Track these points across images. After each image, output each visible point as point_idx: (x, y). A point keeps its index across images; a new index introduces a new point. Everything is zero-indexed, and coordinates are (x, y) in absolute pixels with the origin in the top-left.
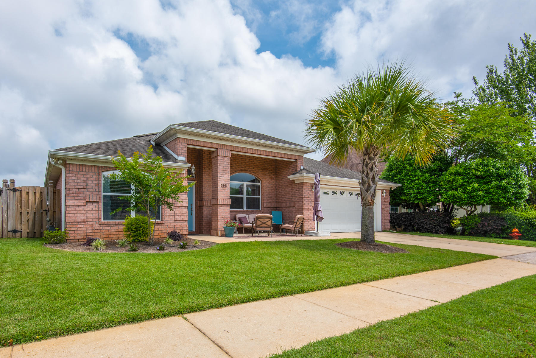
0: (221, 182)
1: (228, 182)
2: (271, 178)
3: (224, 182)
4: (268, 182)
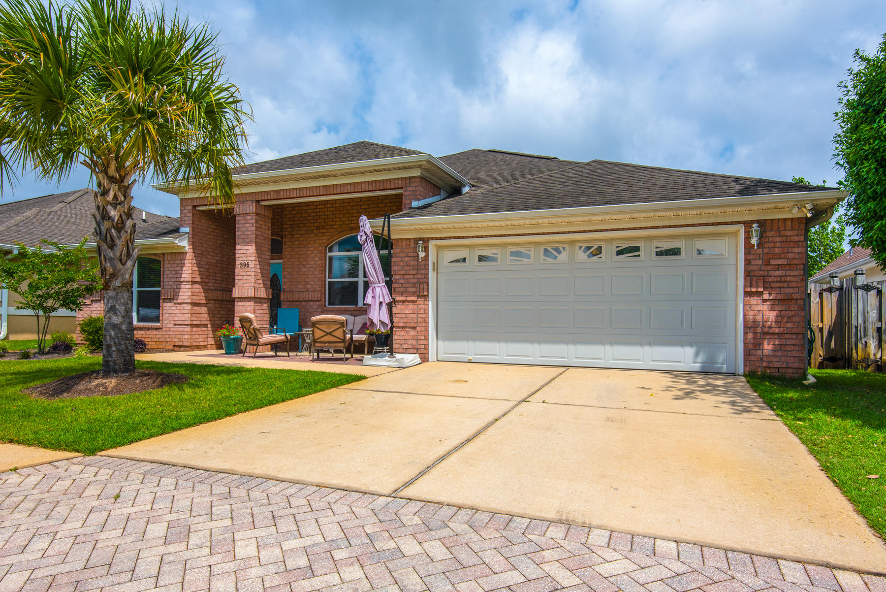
0: (240, 259)
1: (251, 258)
3: (244, 259)
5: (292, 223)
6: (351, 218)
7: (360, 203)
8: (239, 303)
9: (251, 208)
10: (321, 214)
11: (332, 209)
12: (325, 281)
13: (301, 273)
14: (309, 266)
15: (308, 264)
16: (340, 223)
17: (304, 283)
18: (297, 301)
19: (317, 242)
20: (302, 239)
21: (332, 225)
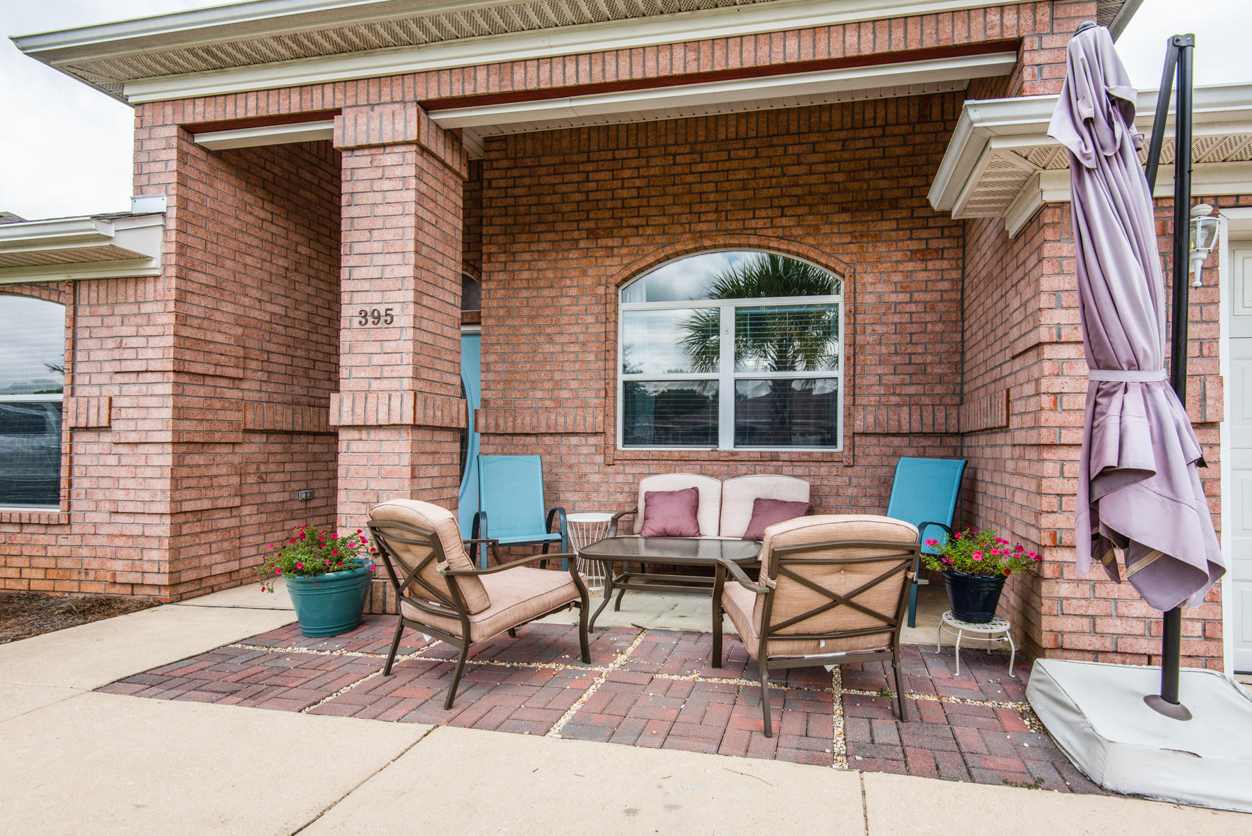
0: (358, 298)
1: (399, 296)
2: (922, 255)
3: (376, 297)
4: (897, 277)
5: (510, 220)
6: (696, 208)
8: (360, 446)
9: (400, 126)
10: (601, 195)
11: (638, 183)
12: (615, 379)
13: (539, 358)
14: (565, 339)
15: (560, 333)
16: (665, 220)
17: (548, 385)
18: (527, 435)
19: (590, 272)
20: (542, 265)
21: (637, 227)
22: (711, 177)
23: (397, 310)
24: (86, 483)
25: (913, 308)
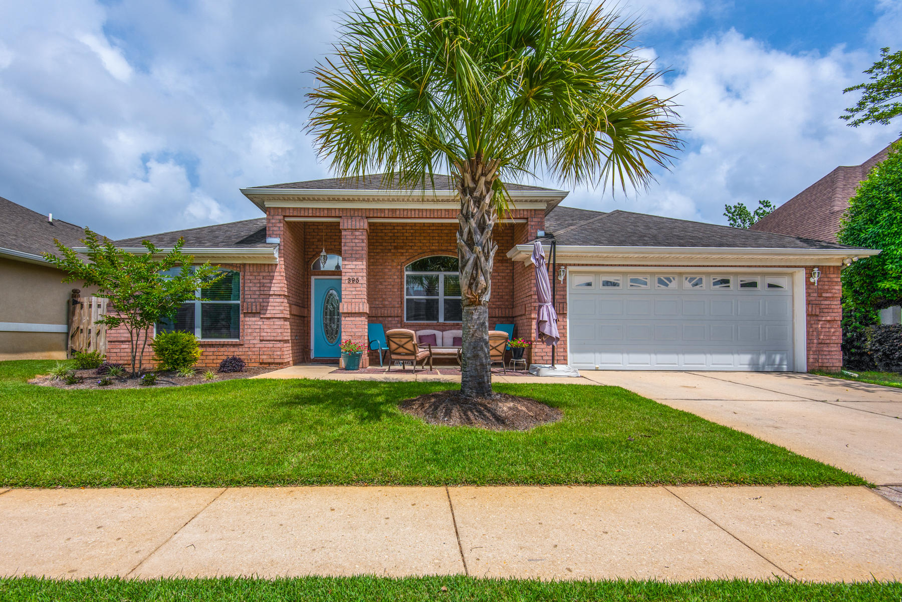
0: (348, 274)
1: (361, 274)
3: (353, 274)
6: (431, 241)
7: (442, 228)
8: (347, 319)
9: (362, 224)
10: (399, 234)
11: (412, 231)
12: (402, 298)
13: (377, 290)
14: (387, 284)
15: (385, 281)
16: (421, 244)
17: (381, 299)
18: (373, 317)
19: (395, 261)
20: (378, 257)
21: (411, 246)
22: (437, 231)
23: (360, 278)
24: (250, 331)
25: (499, 278)
